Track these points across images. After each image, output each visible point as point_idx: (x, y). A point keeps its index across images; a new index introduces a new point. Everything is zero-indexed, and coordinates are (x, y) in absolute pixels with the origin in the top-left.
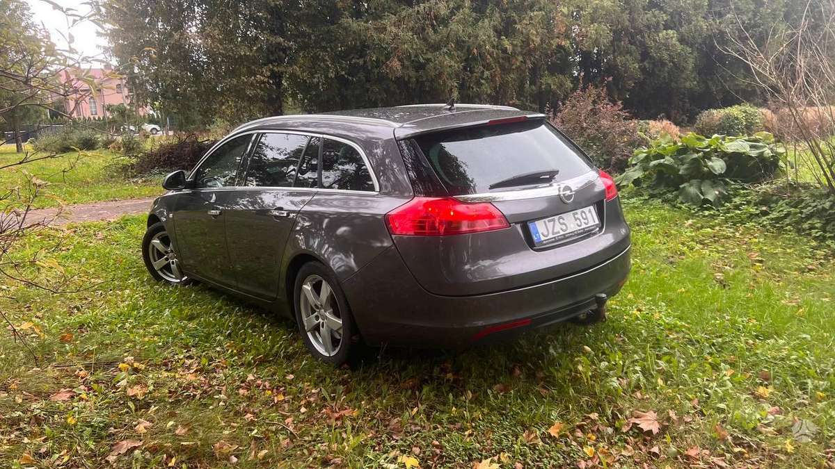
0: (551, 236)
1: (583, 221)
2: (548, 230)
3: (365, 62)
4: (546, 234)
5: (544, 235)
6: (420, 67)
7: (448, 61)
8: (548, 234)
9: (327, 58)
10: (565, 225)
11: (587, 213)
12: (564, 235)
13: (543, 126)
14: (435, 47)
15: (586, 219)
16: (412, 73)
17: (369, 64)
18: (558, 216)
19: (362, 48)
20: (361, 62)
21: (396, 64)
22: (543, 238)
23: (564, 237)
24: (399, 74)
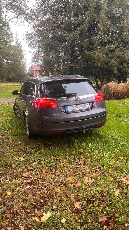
0: (72, 110)
1: (84, 107)
2: (71, 108)
3: (91, 63)
4: (70, 109)
5: (70, 110)
6: (107, 64)
7: (114, 62)
8: (71, 109)
9: (81, 61)
10: (78, 108)
11: (87, 105)
12: (76, 110)
13: (86, 82)
14: (111, 58)
15: (86, 106)
16: (105, 65)
17: (92, 63)
18: (76, 105)
19: (91, 59)
20: (90, 63)
21: (99, 63)
22: (69, 110)
23: (76, 111)
24: (100, 66)
